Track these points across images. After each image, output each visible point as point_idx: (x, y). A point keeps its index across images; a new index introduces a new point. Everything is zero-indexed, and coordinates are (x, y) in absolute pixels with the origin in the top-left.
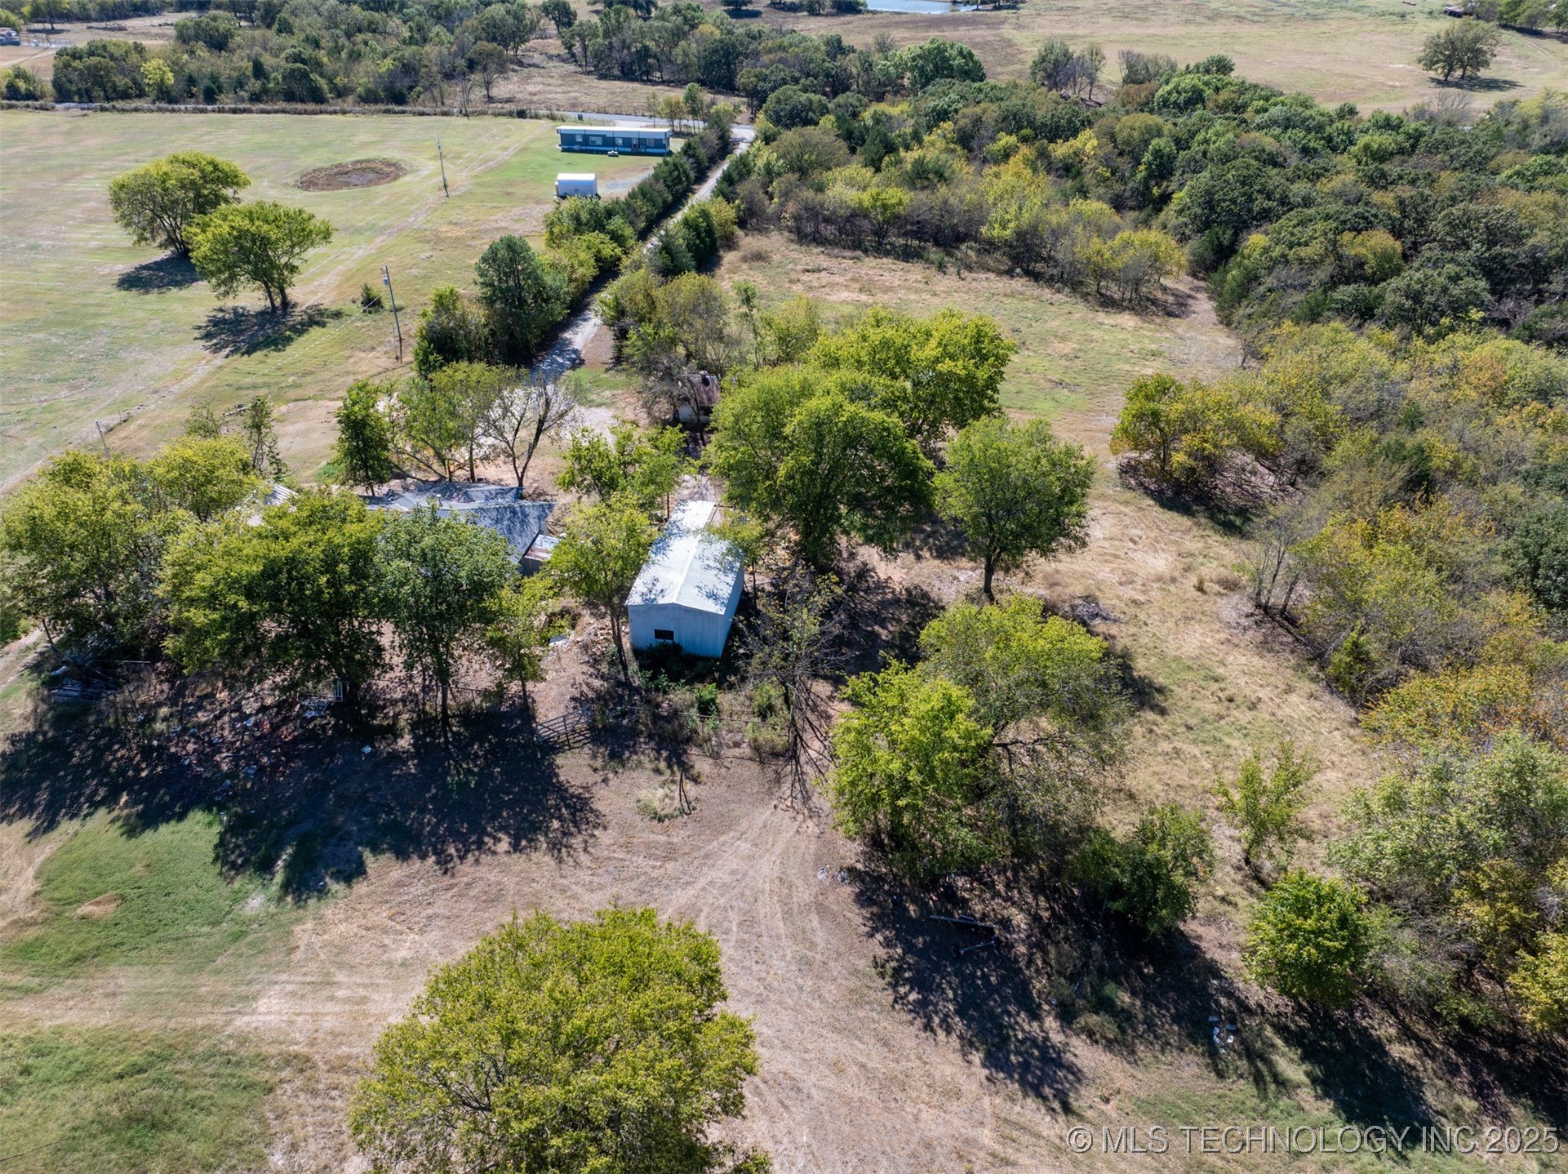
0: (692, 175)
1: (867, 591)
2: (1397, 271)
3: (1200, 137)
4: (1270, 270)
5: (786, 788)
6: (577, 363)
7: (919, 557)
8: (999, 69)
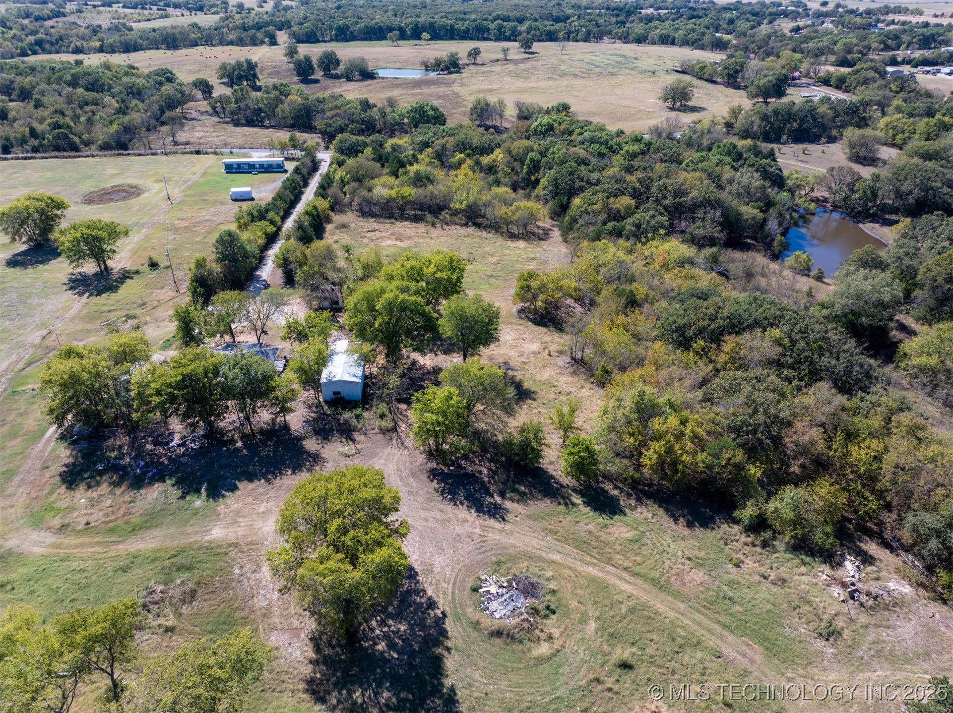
0: (301, 183)
1: (417, 370)
2: (633, 213)
3: (551, 150)
4: (580, 216)
5: (394, 441)
6: (267, 286)
7: (436, 355)
8: (453, 111)
